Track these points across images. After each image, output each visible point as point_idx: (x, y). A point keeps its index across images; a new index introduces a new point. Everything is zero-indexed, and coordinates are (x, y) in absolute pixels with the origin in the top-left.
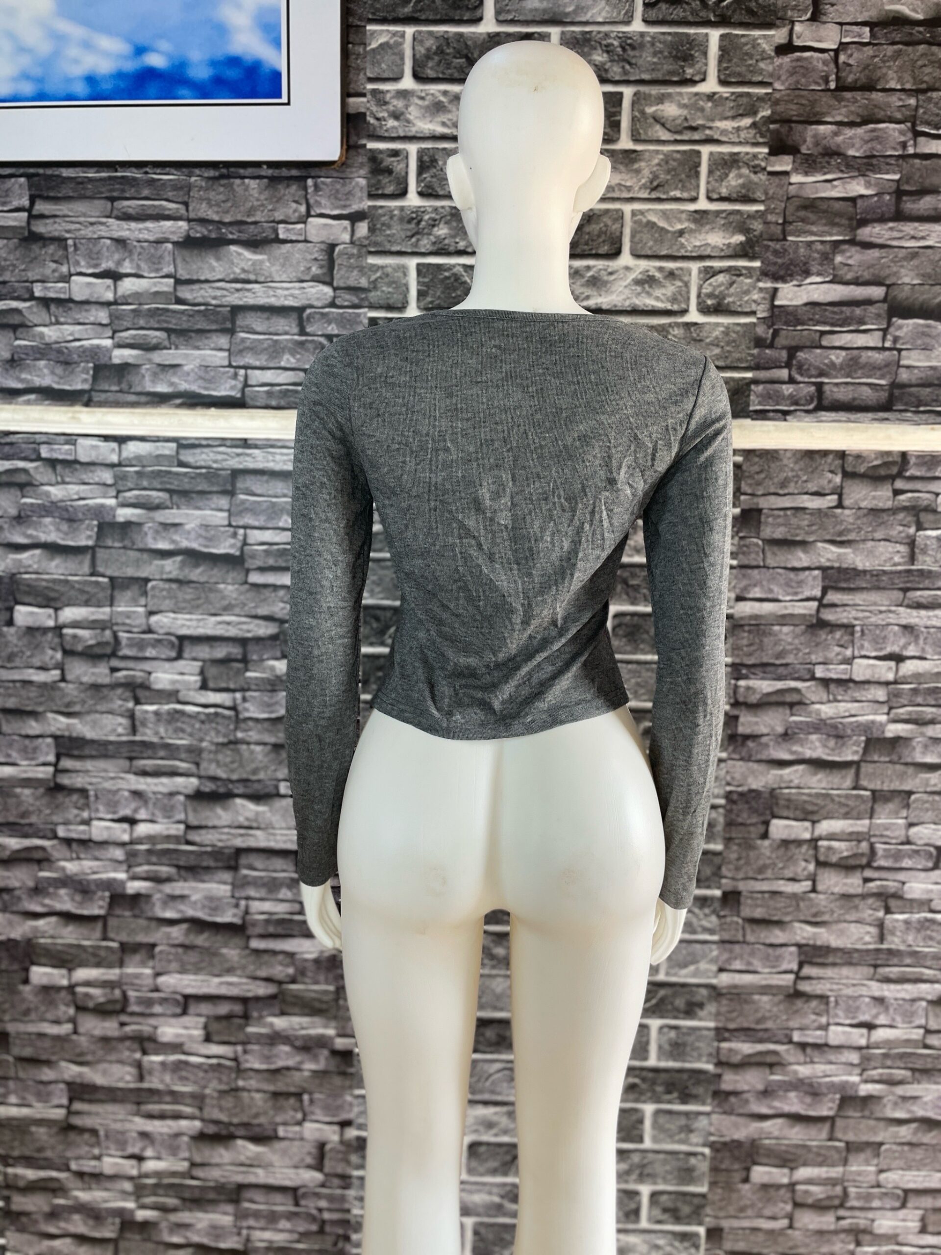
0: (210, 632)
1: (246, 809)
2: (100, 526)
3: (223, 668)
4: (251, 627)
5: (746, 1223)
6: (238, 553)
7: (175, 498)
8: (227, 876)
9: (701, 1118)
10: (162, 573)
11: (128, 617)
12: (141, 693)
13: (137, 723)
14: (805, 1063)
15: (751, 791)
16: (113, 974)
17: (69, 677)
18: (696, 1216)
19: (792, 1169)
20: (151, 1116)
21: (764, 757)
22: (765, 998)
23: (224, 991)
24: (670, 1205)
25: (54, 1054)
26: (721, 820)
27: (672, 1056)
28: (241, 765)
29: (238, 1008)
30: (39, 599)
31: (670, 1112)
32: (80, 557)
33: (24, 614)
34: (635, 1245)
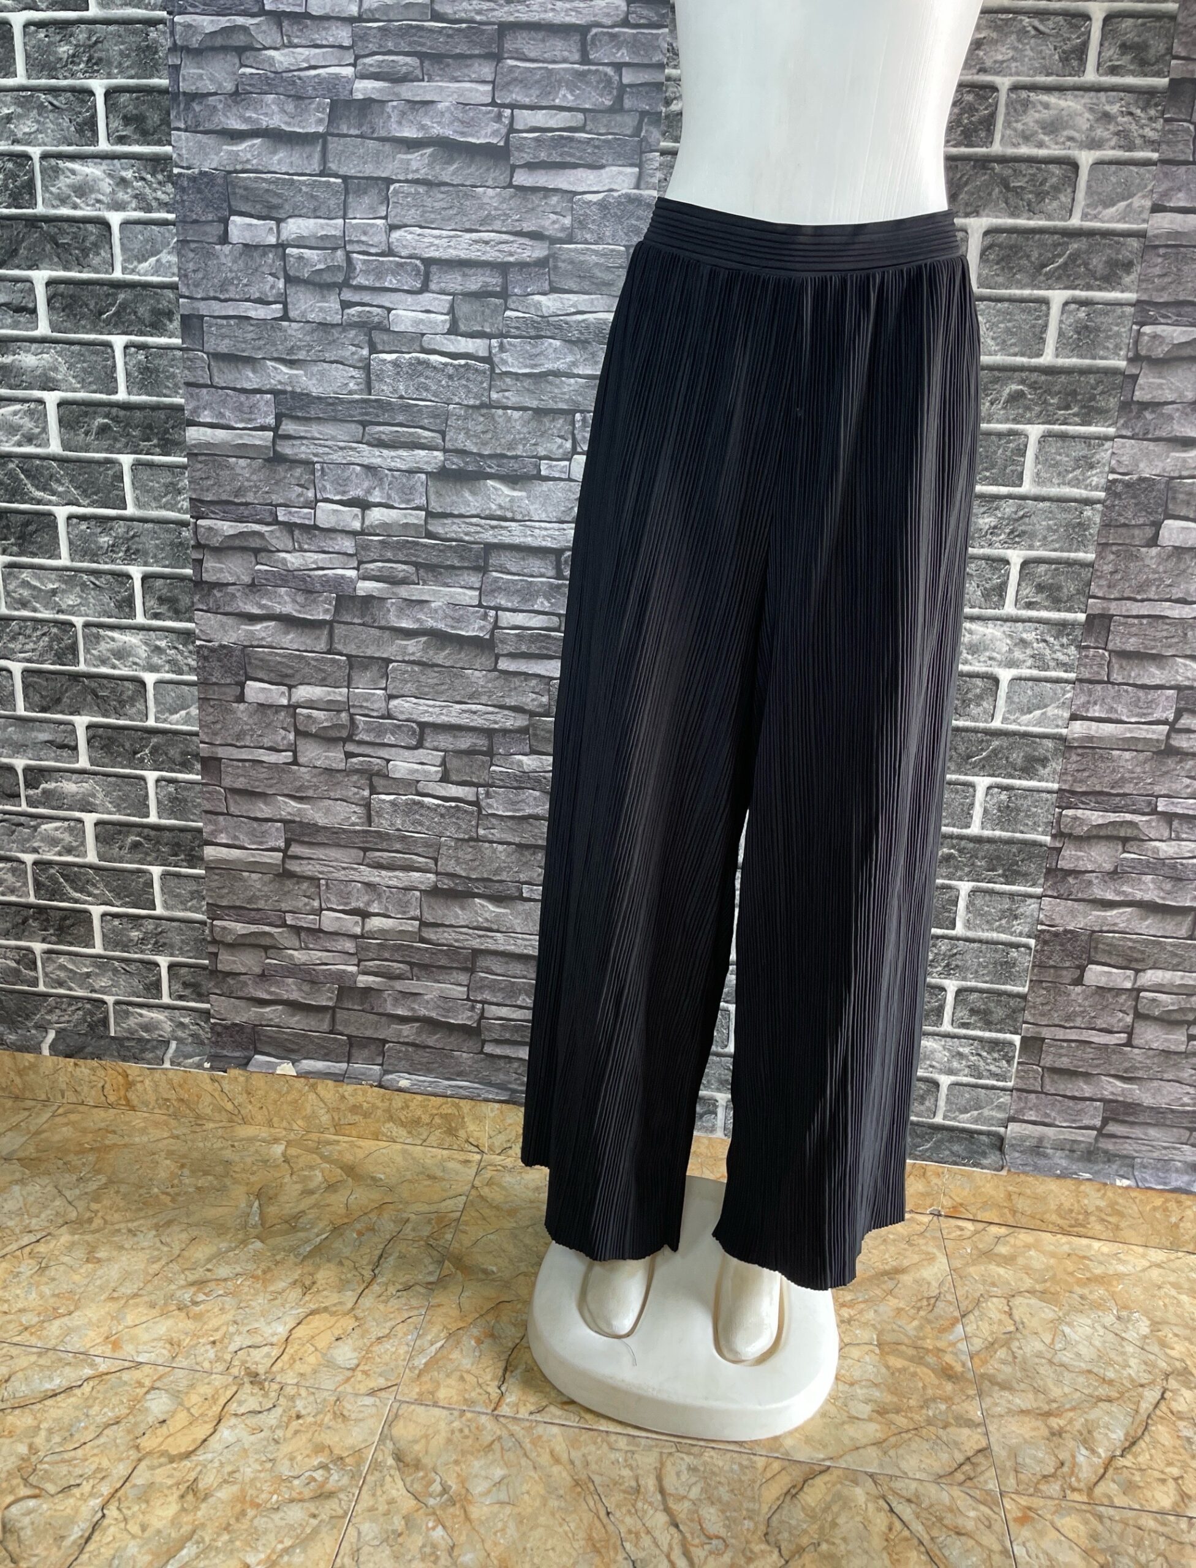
0: (463, 255)
1: (500, 494)
2: (333, 105)
3: (477, 305)
4: (514, 248)
5: (1073, 1035)
6: (502, 144)
7: (426, 64)
8: (474, 579)
9: (1029, 901)
10: (407, 171)
11: (365, 233)
12: (377, 336)
13: (373, 377)
14: (1170, 839)
15: (1142, 480)
16: (340, 694)
17: (292, 314)
18: (1011, 1022)
19: (1137, 971)
20: (379, 866)
21: (1164, 434)
22: (1127, 755)
23: (465, 720)
24: (980, 1005)
25: (271, 786)
26: (1098, 520)
27: (1000, 824)
28: (496, 437)
29: (482, 742)
30: (258, 206)
31: (991, 892)
32: (308, 149)
33: (240, 228)
34: (932, 1052)
